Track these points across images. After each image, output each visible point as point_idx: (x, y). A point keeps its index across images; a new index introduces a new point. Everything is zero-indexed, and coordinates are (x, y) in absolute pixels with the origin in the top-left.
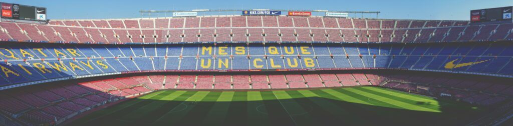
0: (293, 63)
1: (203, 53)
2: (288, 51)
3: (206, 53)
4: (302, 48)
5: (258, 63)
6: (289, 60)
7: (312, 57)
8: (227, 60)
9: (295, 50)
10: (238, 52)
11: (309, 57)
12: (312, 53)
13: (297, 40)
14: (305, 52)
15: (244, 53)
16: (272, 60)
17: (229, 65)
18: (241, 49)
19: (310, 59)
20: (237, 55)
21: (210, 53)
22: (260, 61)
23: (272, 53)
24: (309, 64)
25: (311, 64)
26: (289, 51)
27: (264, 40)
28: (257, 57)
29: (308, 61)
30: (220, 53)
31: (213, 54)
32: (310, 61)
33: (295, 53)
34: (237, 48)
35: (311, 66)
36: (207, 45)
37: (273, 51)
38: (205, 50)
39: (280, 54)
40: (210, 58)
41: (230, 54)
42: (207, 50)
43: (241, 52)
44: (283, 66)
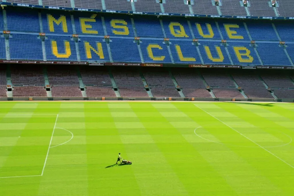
0: (215, 54)
1: (52, 28)
2: (204, 33)
3: (58, 28)
4: (227, 27)
5: (156, 52)
6: (207, 49)
7: (246, 45)
8: (99, 45)
9: (215, 30)
10: (117, 30)
11: (241, 44)
12: (246, 38)
13: (220, 13)
14: (233, 34)
15: (127, 32)
16: (178, 48)
17: (106, 54)
18: (121, 24)
19: (244, 49)
20: (114, 35)
21: (65, 29)
22: (158, 49)
23: (176, 36)
24: (243, 57)
25: (246, 57)
26: (206, 32)
27: (162, 9)
28: (153, 42)
29: (241, 52)
30: (84, 31)
31: (70, 31)
32: (245, 52)
33: (217, 37)
34: (113, 23)
35: (246, 61)
36: (57, 14)
37: (178, 31)
38: (55, 25)
39: (191, 37)
40: (68, 39)
41: (101, 32)
42: (58, 22)
43: (122, 30)
44: (198, 60)
